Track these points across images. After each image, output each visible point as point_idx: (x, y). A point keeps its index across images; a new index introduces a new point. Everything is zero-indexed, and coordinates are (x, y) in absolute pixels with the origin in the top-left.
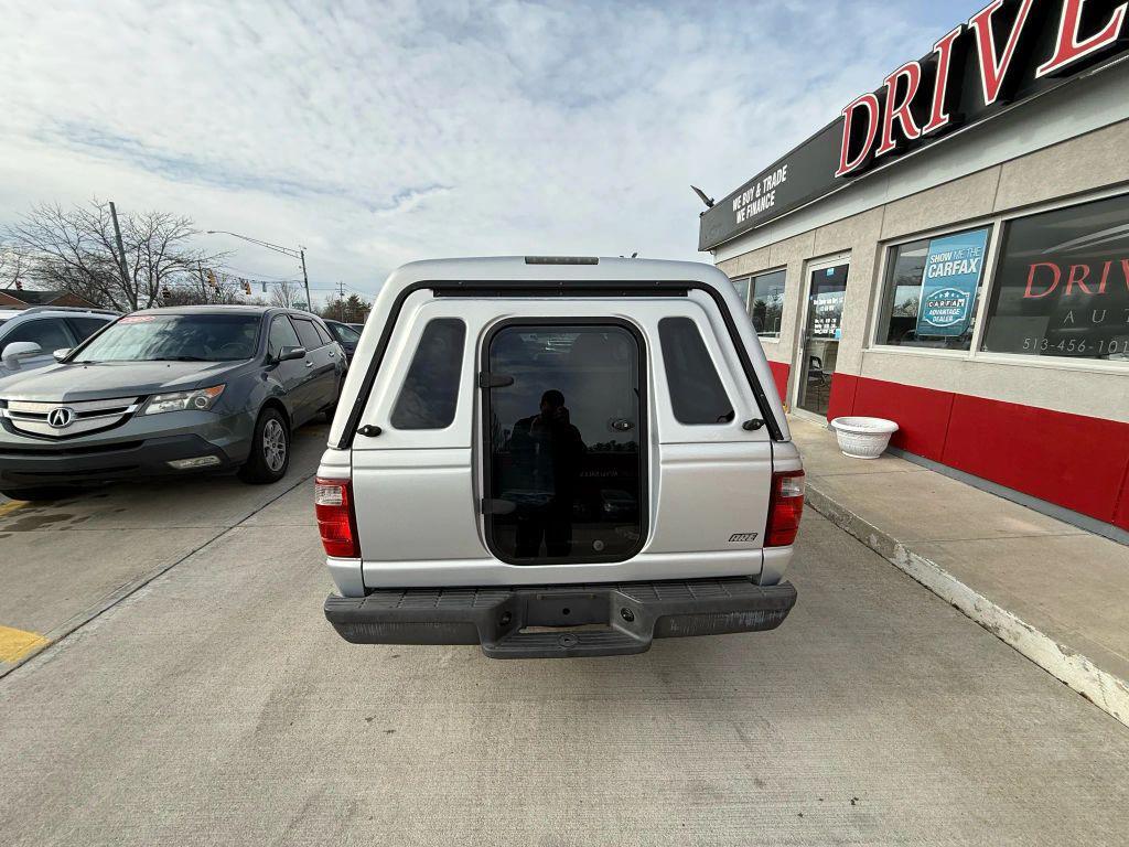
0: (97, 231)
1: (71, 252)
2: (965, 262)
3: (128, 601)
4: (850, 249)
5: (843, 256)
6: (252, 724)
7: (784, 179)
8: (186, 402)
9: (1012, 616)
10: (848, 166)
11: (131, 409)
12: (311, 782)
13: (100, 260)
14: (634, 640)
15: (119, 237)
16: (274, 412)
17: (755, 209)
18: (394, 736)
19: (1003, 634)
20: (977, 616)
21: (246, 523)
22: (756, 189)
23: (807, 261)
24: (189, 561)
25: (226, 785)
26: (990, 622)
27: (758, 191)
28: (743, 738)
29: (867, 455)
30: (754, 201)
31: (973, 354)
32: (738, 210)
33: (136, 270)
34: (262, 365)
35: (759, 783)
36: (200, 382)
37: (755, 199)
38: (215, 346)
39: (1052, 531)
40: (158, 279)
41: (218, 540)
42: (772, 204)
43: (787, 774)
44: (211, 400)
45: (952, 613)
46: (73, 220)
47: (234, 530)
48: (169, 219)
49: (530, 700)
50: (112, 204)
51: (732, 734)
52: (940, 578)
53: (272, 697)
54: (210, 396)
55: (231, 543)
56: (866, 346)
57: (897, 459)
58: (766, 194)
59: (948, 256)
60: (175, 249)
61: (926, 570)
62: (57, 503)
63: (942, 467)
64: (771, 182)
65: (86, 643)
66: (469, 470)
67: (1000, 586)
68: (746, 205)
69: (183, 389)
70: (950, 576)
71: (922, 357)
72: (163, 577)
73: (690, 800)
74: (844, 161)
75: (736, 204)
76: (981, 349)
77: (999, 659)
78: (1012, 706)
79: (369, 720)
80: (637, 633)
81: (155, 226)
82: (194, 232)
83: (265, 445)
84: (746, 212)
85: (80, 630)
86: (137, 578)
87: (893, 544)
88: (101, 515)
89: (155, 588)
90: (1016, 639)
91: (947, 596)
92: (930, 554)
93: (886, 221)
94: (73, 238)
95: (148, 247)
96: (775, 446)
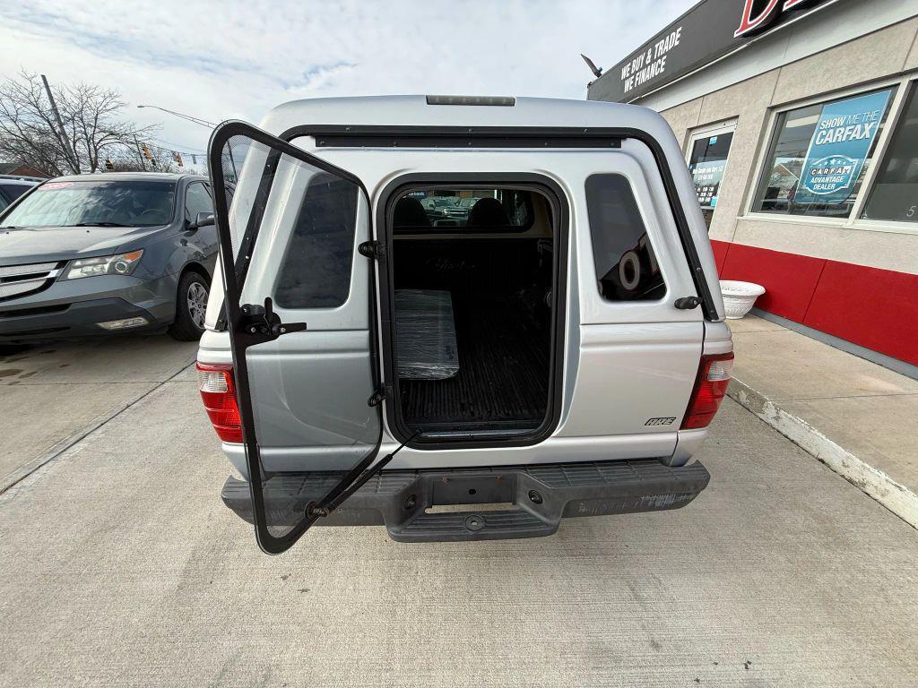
0: (31, 103)
1: (13, 124)
2: (859, 127)
3: (65, 456)
4: (737, 117)
5: (728, 124)
6: (173, 582)
7: (677, 43)
8: (106, 267)
9: (883, 475)
10: (749, 23)
11: (53, 274)
12: (228, 645)
13: (41, 132)
14: (542, 523)
15: (55, 109)
16: (196, 275)
17: (644, 77)
18: (307, 596)
19: (869, 489)
20: (844, 471)
21: (175, 378)
22: (646, 56)
23: (691, 129)
24: (123, 415)
25: (147, 649)
26: (856, 477)
27: (649, 57)
28: (637, 597)
29: (733, 316)
30: (644, 68)
31: (852, 222)
32: (626, 78)
33: (74, 143)
34: (182, 230)
35: (655, 645)
36: (117, 247)
37: (645, 66)
38: (138, 212)
39: (909, 390)
40: (96, 150)
41: (151, 395)
42: (662, 70)
43: (681, 635)
44: (130, 266)
45: (819, 467)
46: (9, 92)
47: (166, 385)
48: (96, 92)
49: (436, 557)
50: (43, 77)
51: (627, 592)
52: (809, 435)
53: (194, 554)
54: (129, 261)
55: (163, 397)
56: (741, 213)
57: (758, 319)
58: (656, 60)
59: (840, 121)
60: (107, 120)
61: (794, 427)
62: (8, 358)
63: (802, 327)
64: (663, 47)
65: (22, 499)
66: (367, 355)
67: (869, 444)
68: (636, 72)
69: (102, 254)
70: (820, 434)
71: (798, 224)
72: (100, 431)
73: (591, 665)
74: (746, 17)
75: (625, 72)
76: (860, 216)
77: (867, 515)
78: (884, 563)
79: (284, 578)
80: (545, 515)
81: (85, 99)
82: (122, 105)
83: (190, 306)
84: (634, 80)
85: (18, 485)
86: (75, 432)
87: (763, 401)
88: (46, 370)
89: (91, 442)
90: (883, 495)
91: (813, 451)
92: (800, 412)
93: (780, 85)
94: (12, 111)
95: (82, 119)
96: (708, 326)
